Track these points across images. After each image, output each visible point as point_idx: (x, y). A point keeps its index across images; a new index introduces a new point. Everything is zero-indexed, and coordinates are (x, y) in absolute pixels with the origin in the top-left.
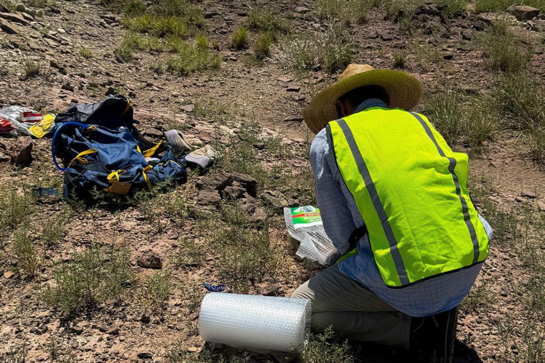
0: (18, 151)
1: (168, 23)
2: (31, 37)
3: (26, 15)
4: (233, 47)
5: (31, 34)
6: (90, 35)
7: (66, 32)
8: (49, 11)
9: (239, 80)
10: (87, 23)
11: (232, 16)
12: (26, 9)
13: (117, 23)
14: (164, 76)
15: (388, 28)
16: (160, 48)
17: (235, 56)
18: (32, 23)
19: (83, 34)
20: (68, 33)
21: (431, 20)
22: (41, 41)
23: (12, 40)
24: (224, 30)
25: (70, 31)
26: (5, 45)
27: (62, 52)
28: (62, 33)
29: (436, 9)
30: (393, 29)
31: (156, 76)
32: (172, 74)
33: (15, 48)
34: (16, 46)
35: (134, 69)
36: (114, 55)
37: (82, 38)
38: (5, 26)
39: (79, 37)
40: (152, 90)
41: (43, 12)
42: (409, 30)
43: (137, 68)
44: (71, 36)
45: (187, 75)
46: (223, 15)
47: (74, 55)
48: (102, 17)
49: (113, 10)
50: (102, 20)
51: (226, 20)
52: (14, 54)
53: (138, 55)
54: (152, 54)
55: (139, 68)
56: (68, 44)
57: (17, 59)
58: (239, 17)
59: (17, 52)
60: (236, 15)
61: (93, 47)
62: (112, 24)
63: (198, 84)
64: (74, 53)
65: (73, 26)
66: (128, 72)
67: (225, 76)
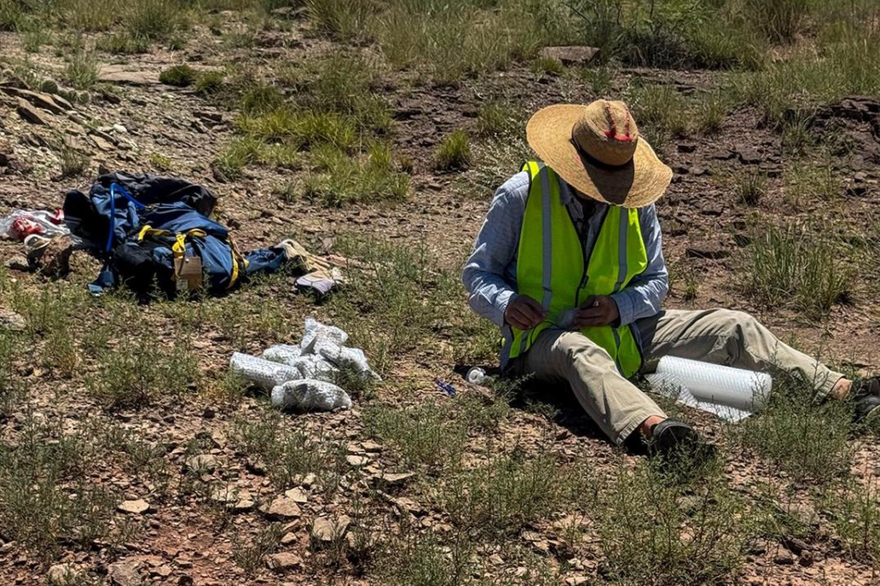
0: (50, 255)
1: (320, 124)
2: (67, 132)
3: (60, 99)
4: (439, 168)
5: (68, 128)
6: (170, 139)
7: (129, 131)
8: (98, 97)
9: (435, 217)
10: (168, 122)
11: (449, 117)
12: (60, 88)
13: (225, 126)
14: (297, 206)
15: (760, 142)
16: (297, 162)
17: (440, 183)
18: (70, 112)
19: (159, 136)
20: (131, 133)
21: (851, 129)
22: (84, 139)
23: (35, 132)
24: (428, 139)
25: (136, 130)
26: (24, 138)
27: (120, 158)
28: (120, 133)
29: (866, 109)
30: (769, 144)
31: (281, 204)
32: (312, 203)
33: (41, 145)
34: (42, 143)
35: (244, 193)
36: (209, 170)
37: (157, 142)
38: (26, 110)
39: (152, 140)
40: (269, 223)
41: (90, 98)
42: (799, 145)
43: (249, 192)
44: (137, 138)
45: (339, 206)
46: (434, 114)
47: (139, 165)
48: (196, 115)
49: (219, 105)
50: (198, 120)
51: (436, 123)
52: (40, 153)
53: (255, 173)
54: (280, 172)
55: (254, 192)
56: (130, 148)
57: (43, 160)
58: (465, 118)
59: (43, 151)
60: (459, 114)
61: (175, 155)
62: (215, 127)
63: (357, 220)
64: (141, 162)
65: (142, 124)
66: (231, 196)
67: (410, 210)
